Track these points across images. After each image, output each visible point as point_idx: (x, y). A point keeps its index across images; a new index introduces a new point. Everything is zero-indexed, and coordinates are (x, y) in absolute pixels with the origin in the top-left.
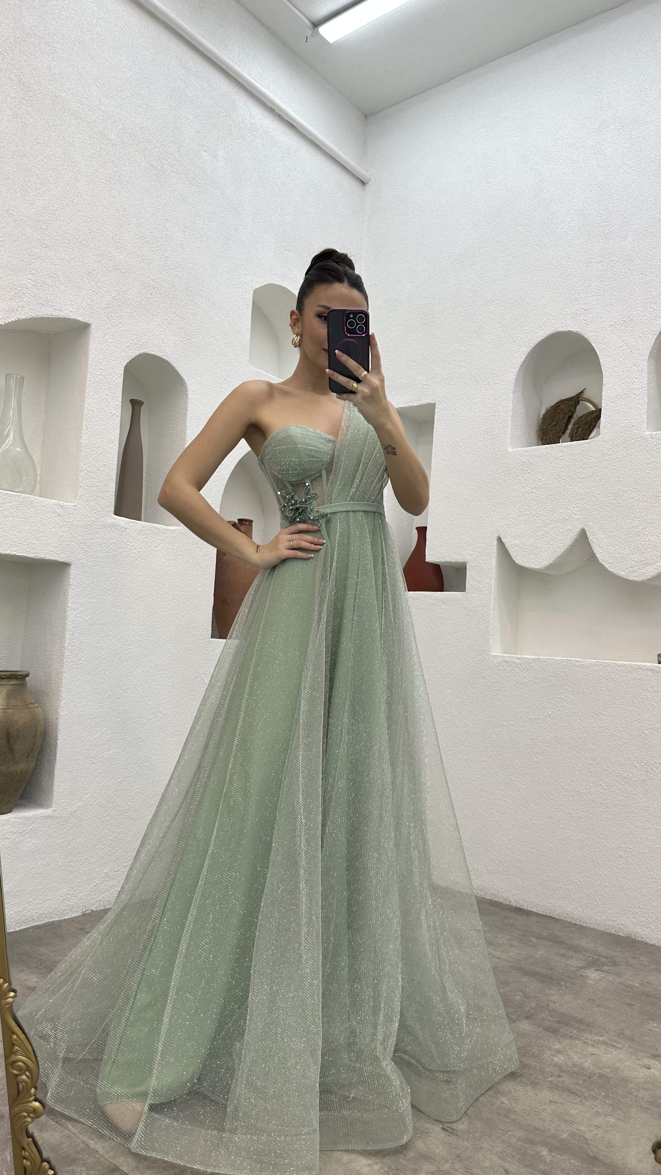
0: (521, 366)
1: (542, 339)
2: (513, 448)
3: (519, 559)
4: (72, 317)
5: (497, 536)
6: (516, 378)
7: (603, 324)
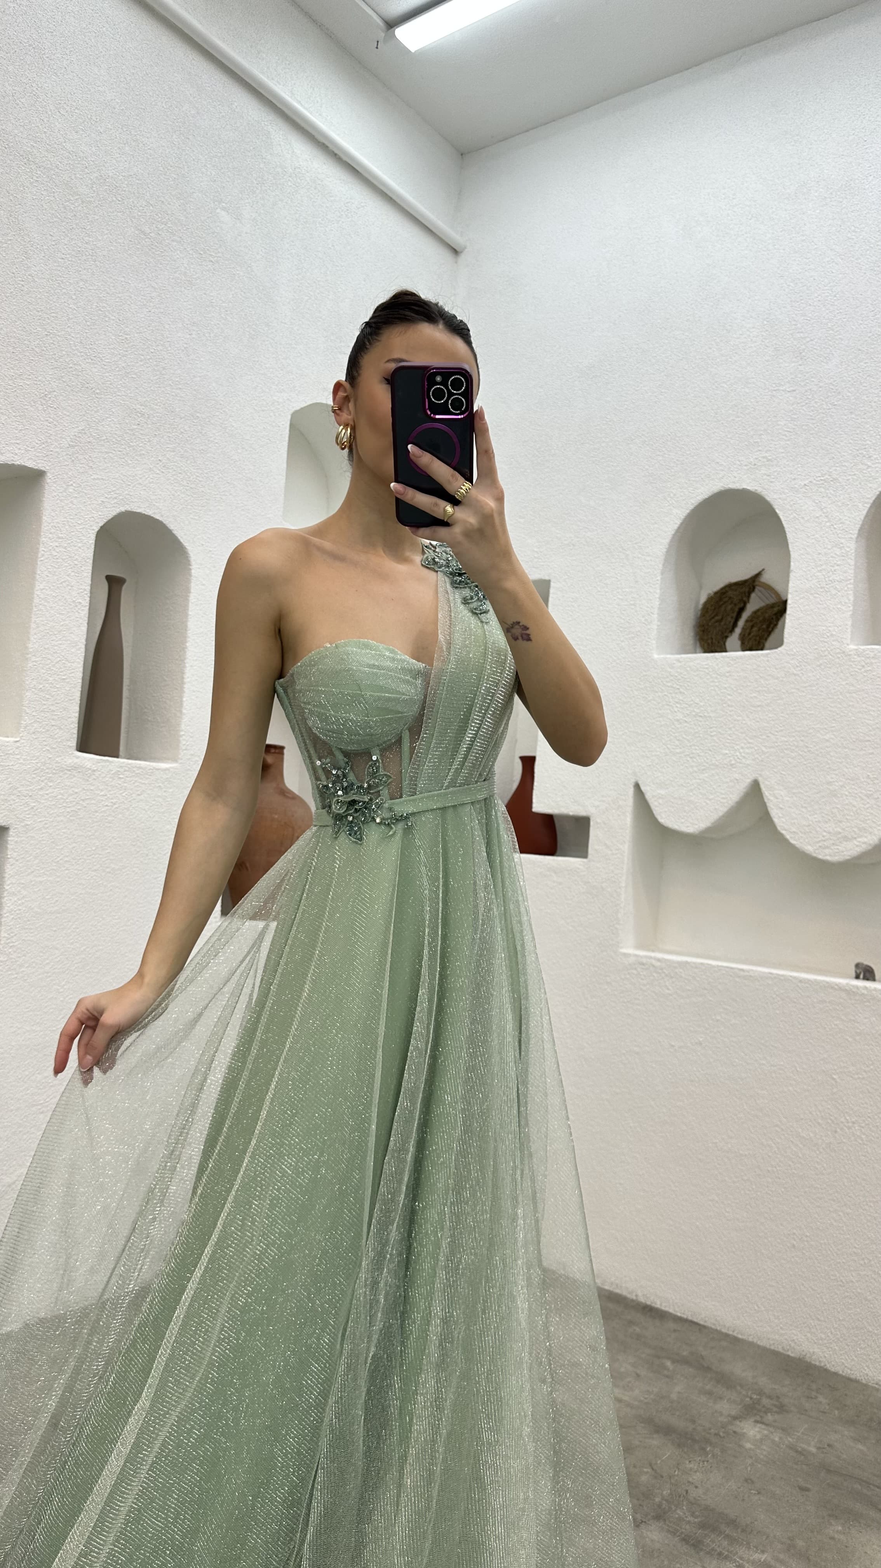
0: (674, 535)
1: (704, 498)
2: (659, 655)
3: (664, 816)
4: (18, 463)
5: (633, 781)
6: (667, 552)
7: (793, 482)
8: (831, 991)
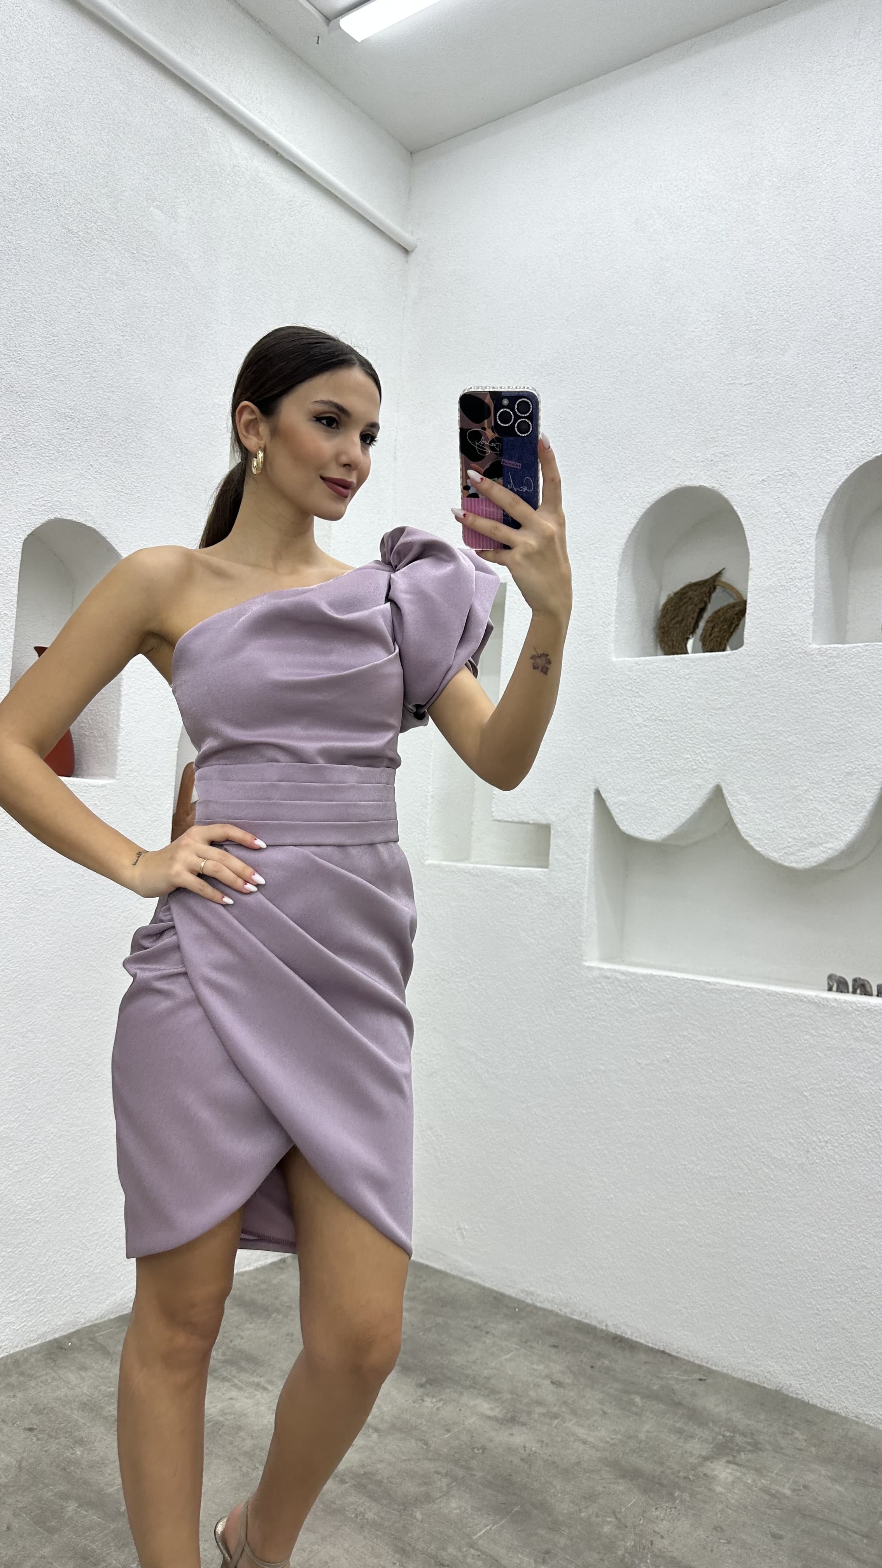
0: (630, 535)
1: (660, 496)
2: (617, 657)
3: (626, 824)
5: (594, 788)
6: (623, 552)
7: (751, 478)
8: (799, 1003)
